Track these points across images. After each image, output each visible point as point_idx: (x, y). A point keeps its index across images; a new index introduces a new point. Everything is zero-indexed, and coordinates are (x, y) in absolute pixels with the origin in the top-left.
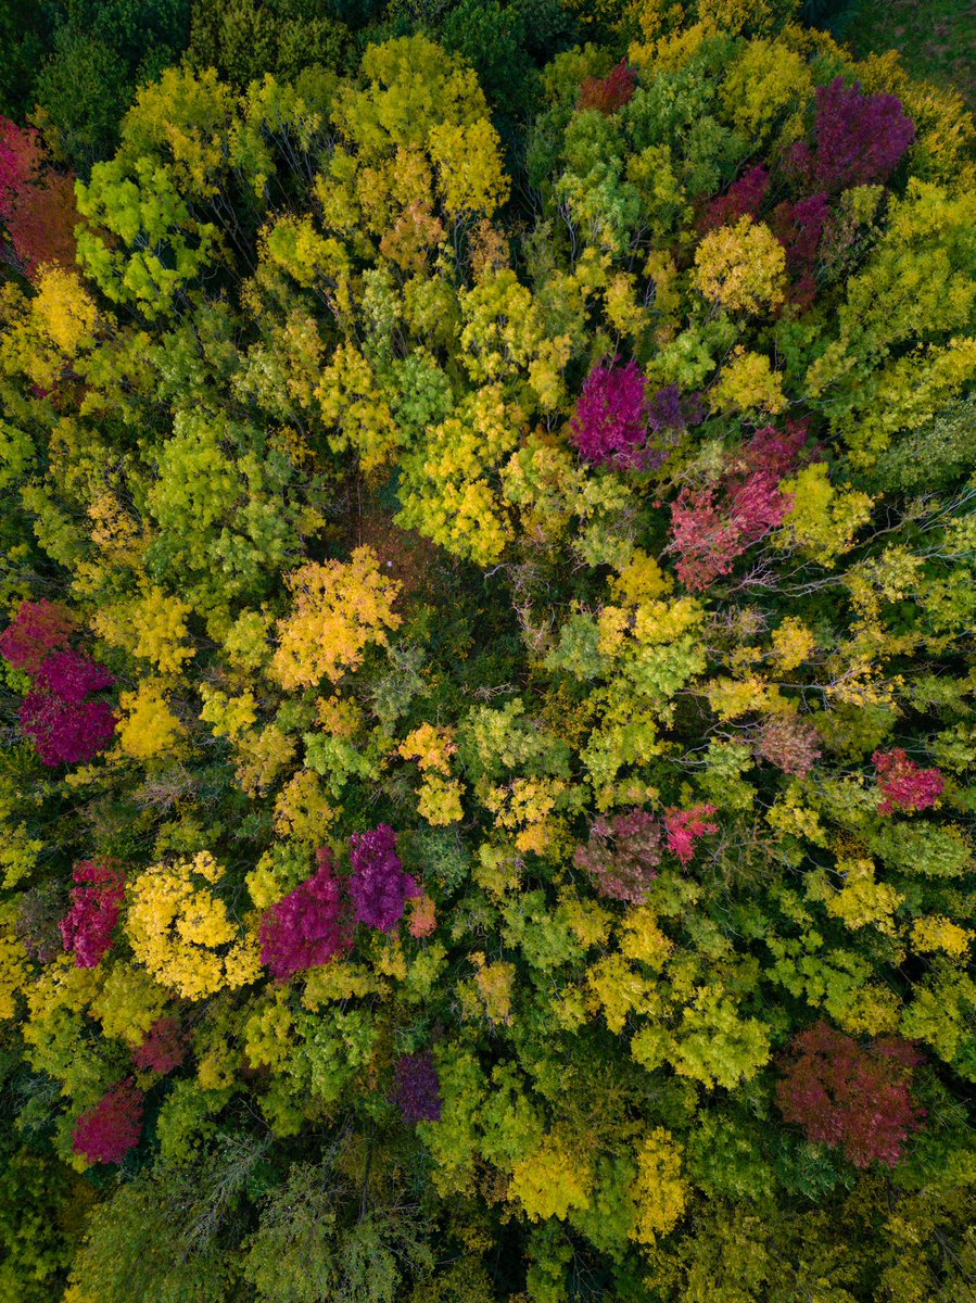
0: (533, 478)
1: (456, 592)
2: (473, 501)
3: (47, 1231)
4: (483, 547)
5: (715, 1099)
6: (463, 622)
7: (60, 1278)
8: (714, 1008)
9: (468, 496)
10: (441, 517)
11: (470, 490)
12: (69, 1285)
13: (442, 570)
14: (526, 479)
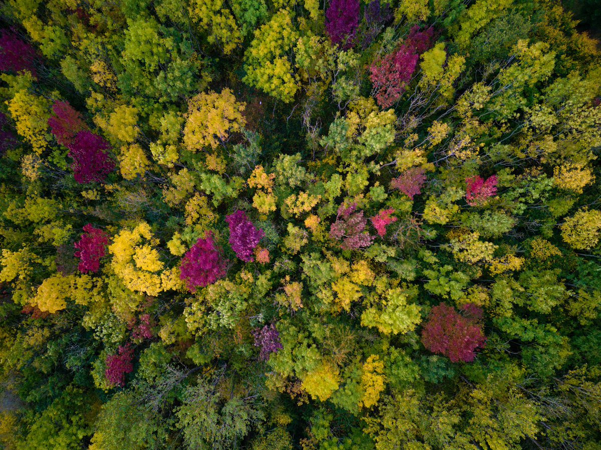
0: (310, 51)
1: (273, 132)
2: (280, 67)
3: (82, 421)
4: (286, 92)
5: (396, 341)
6: (277, 143)
7: (87, 441)
8: (397, 297)
9: (278, 64)
10: (266, 77)
11: (278, 62)
12: (91, 444)
13: (267, 122)
14: (306, 51)
